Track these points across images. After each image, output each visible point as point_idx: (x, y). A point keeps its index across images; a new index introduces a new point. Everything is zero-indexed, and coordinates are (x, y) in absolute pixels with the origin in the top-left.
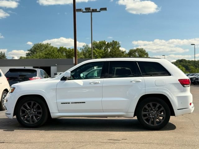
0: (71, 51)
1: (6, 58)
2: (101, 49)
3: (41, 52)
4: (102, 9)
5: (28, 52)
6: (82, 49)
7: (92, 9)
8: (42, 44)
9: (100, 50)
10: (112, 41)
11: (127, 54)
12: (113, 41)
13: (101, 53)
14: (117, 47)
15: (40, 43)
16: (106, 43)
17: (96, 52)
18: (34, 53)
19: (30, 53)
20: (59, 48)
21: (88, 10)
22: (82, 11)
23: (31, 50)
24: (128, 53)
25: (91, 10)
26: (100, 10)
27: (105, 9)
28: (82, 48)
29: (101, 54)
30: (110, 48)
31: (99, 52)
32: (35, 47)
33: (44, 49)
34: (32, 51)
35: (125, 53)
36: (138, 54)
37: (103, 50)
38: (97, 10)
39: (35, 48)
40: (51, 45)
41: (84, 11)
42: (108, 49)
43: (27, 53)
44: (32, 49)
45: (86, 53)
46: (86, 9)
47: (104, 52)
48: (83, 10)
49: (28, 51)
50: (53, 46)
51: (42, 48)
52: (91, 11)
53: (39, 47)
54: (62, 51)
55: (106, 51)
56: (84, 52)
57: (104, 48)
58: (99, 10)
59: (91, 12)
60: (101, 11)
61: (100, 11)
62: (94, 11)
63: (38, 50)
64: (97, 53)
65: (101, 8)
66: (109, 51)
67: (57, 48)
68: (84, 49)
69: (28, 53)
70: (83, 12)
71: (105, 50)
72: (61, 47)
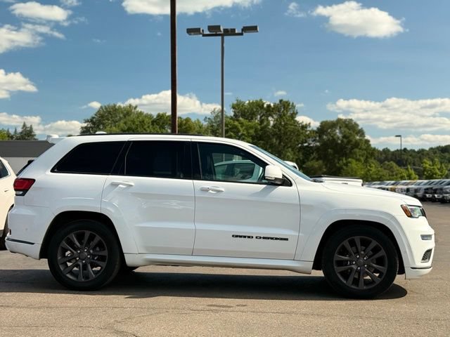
0: (184, 122)
1: (35, 137)
2: (252, 119)
3: (115, 126)
4: (246, 29)
5: (85, 125)
6: (209, 119)
7: (224, 30)
8: (117, 107)
9: (249, 121)
10: (278, 102)
11: (314, 131)
12: (281, 101)
13: (251, 128)
14: (289, 114)
15: (112, 104)
16: (265, 106)
17: (242, 127)
18: (98, 126)
19: (91, 127)
20: (155, 117)
21: (214, 31)
22: (201, 34)
23: (91, 121)
24: (318, 128)
25: (222, 30)
26: (242, 30)
27: (254, 29)
28: (208, 117)
29: (252, 131)
30: (273, 117)
31: (247, 126)
32: (102, 113)
33: (121, 118)
34: (94, 123)
35: (308, 129)
36: (341, 132)
37: (257, 121)
38: (237, 32)
39: (102, 116)
40: (139, 109)
41: (205, 33)
42: (270, 118)
43: (82, 128)
44: (93, 118)
45: (217, 129)
46: (210, 28)
47: (259, 127)
48: (203, 31)
49: (85, 122)
50: (142, 111)
51: (117, 116)
52: (222, 33)
53: (109, 113)
54: (163, 123)
55: (265, 123)
56: (212, 126)
57: (259, 116)
58: (240, 32)
59: (222, 35)
60: (244, 34)
61: (241, 34)
62: (230, 33)
63: (108, 120)
64: (244, 128)
65: (244, 27)
66: (272, 123)
67: (151, 116)
68: (215, 119)
69: (86, 127)
70: (204, 35)
71: (262, 121)
72: (161, 113)
